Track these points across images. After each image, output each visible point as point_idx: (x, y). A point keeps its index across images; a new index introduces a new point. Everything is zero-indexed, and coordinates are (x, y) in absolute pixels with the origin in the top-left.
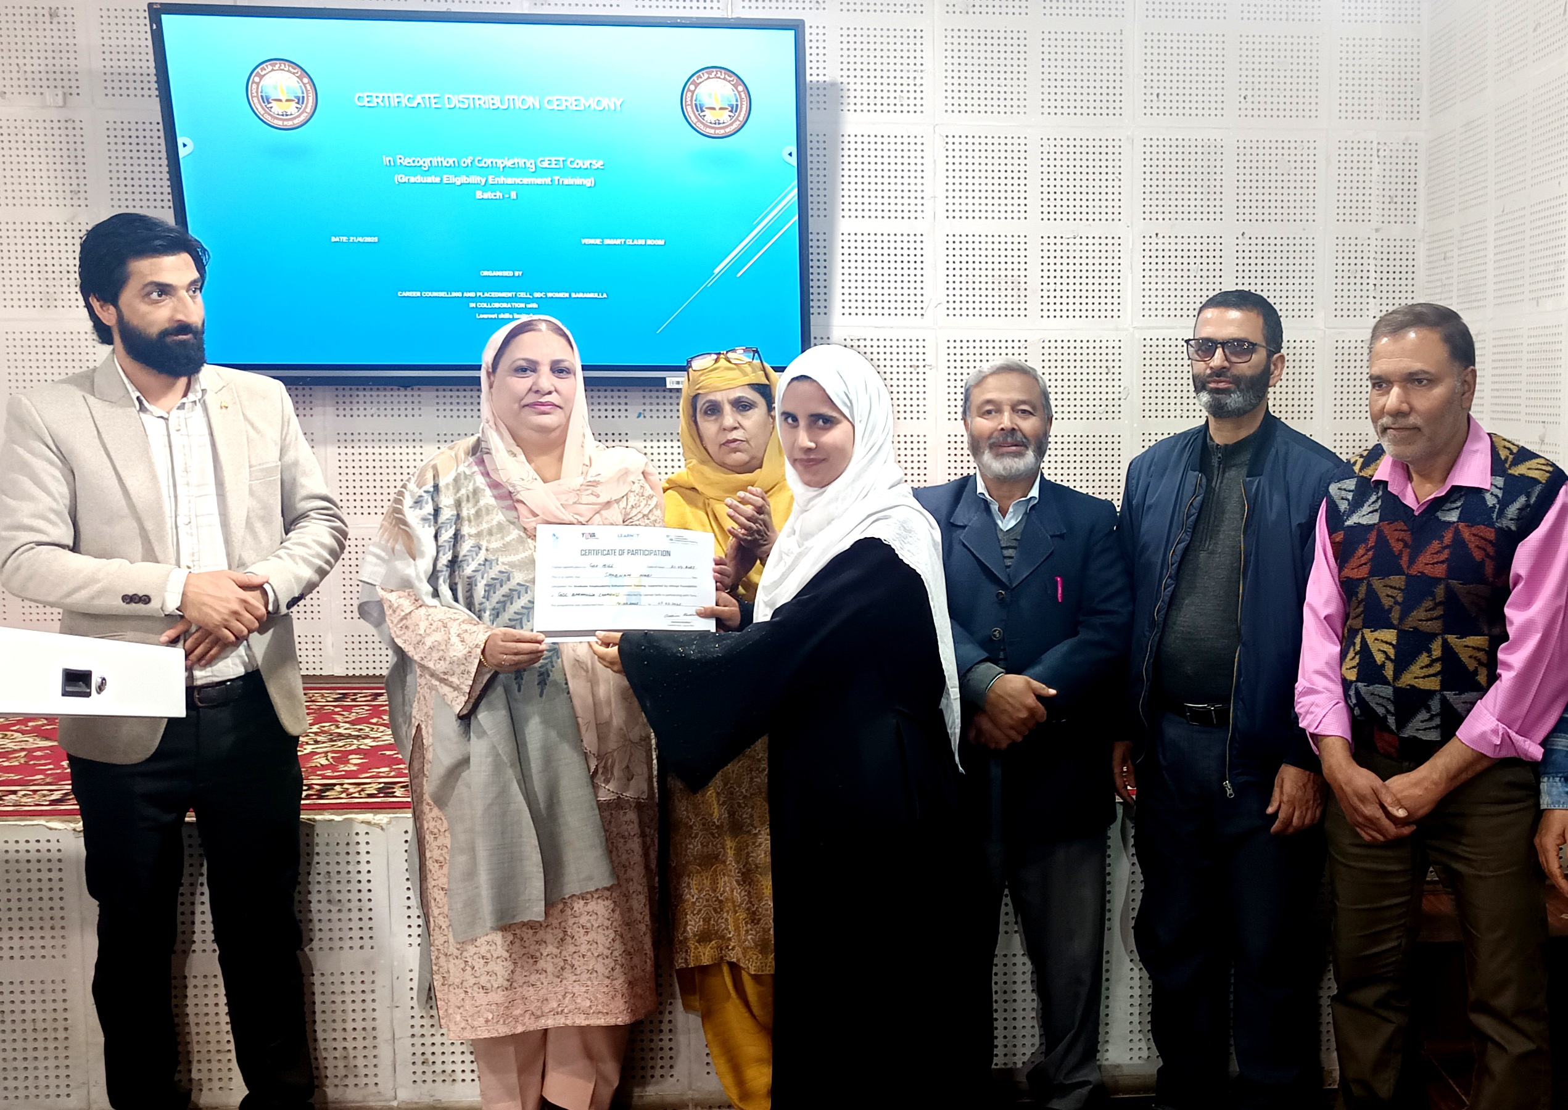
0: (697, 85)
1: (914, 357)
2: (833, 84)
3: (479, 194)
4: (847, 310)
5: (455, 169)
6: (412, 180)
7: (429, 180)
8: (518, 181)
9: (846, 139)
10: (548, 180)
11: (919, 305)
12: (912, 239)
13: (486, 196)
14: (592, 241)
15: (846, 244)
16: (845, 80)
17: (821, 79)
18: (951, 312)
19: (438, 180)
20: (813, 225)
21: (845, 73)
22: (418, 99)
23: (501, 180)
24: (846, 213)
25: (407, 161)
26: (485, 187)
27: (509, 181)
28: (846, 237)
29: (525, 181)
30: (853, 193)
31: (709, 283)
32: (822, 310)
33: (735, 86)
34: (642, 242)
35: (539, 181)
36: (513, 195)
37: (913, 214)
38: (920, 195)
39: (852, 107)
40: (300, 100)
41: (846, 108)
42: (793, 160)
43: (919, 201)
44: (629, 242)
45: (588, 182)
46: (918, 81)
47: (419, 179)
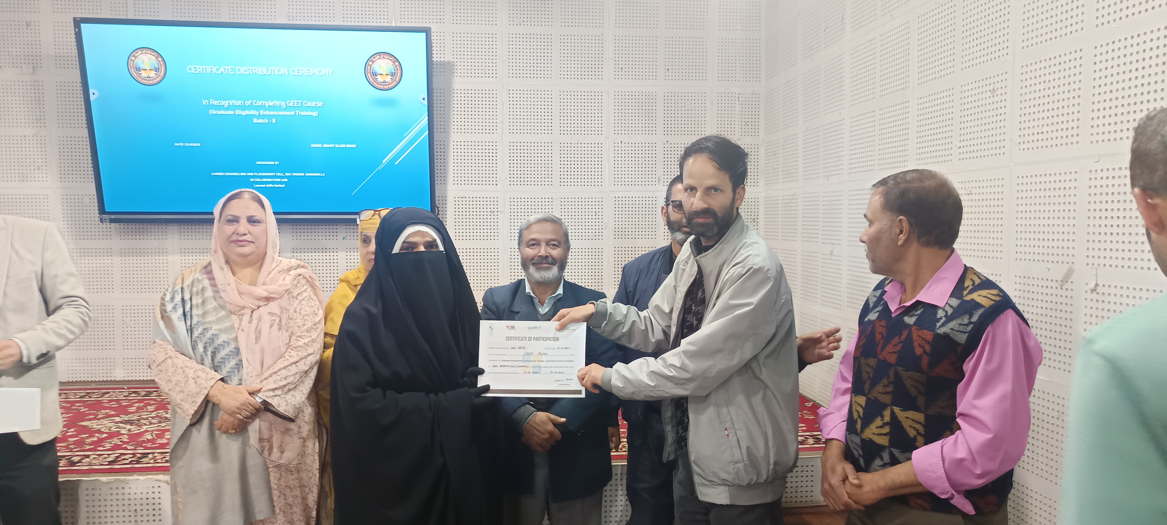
0: (373, 62)
1: (492, 207)
2: (449, 63)
3: (255, 120)
4: (456, 182)
5: (243, 107)
6: (219, 112)
7: (228, 112)
8: (276, 113)
9: (456, 91)
10: (293, 113)
11: (495, 179)
12: (491, 144)
13: (259, 121)
14: (317, 146)
15: (455, 147)
16: (455, 60)
17: (442, 59)
18: (512, 183)
19: (232, 113)
20: (437, 136)
21: (455, 56)
22: (222, 70)
23: (267, 113)
24: (456, 131)
25: (216, 103)
26: (259, 117)
27: (272, 113)
28: (455, 143)
29: (280, 113)
30: (459, 120)
31: (380, 168)
32: (442, 182)
33: (394, 63)
34: (344, 146)
35: (288, 113)
36: (274, 121)
37: (491, 131)
38: (495, 121)
39: (459, 75)
40: (157, 70)
41: (455, 75)
42: (426, 102)
43: (495, 124)
44: (337, 146)
45: (315, 114)
46: (494, 61)
47: (222, 112)
